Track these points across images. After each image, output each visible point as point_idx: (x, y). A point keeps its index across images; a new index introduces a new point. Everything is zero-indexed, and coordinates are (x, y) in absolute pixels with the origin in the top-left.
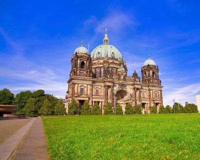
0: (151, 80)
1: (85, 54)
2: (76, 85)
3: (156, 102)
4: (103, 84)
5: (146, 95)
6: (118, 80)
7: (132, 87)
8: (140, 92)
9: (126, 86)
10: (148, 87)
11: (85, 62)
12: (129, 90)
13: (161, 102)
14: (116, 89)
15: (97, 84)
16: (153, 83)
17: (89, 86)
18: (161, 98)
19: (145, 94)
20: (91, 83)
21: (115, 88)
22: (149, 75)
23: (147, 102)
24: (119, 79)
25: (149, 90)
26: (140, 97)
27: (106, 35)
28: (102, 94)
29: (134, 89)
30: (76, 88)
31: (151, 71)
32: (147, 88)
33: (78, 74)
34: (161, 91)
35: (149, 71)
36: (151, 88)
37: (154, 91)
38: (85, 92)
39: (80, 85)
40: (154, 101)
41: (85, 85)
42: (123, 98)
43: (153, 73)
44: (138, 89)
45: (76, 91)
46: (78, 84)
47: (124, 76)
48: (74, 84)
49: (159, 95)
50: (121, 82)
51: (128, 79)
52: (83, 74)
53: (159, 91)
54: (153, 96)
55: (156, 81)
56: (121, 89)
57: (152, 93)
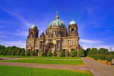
0: (70, 34)
2: (28, 43)
3: (71, 48)
9: (53, 40)
14: (47, 42)
15: (38, 41)
16: (71, 36)
18: (78, 45)
19: (66, 43)
28: (39, 46)
30: (28, 44)
31: (70, 29)
32: (67, 40)
33: (29, 38)
36: (69, 39)
37: (72, 41)
38: (32, 45)
41: (32, 42)
46: (29, 42)
48: (27, 42)
49: (76, 43)
50: (49, 38)
51: (54, 36)
52: (31, 37)
53: (77, 41)
54: (71, 45)
55: (74, 34)
56: (50, 42)
57: (70, 42)
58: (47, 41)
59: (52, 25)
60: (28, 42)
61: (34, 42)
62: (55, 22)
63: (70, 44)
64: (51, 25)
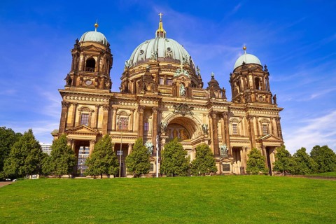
0: (253, 96)
1: (95, 42)
2: (71, 108)
3: (265, 144)
4: (135, 106)
5: (242, 128)
6: (173, 96)
7: (206, 111)
8: (227, 122)
9: (192, 108)
10: (246, 109)
11: (96, 58)
12: (201, 118)
13: (278, 144)
14: (168, 115)
15: (123, 105)
16: (256, 101)
17: (101, 108)
18: (280, 135)
19: (239, 126)
20: (106, 101)
21: (165, 114)
22: (247, 85)
23: (244, 145)
24: (176, 94)
25: (249, 117)
26: (226, 132)
27: (161, 24)
28: (136, 128)
29: (211, 115)
30: (70, 114)
31: (250, 77)
32: (243, 114)
33: (78, 84)
34: (278, 119)
35: (246, 76)
36: (252, 113)
37: (260, 119)
38: (93, 121)
39: (80, 106)
40: (260, 141)
41: (93, 108)
42: (189, 137)
43: (257, 81)
44: (220, 115)
45: (70, 121)
46: (77, 105)
47: (187, 89)
48: (66, 105)
49: (273, 129)
50: (179, 99)
51: (197, 94)
52: (89, 83)
53: (274, 121)
54: (258, 132)
55: (264, 97)
56: (181, 115)
57: (257, 123)
58: (167, 110)
59: (161, 55)
60: (69, 104)
61: (105, 107)
63: (255, 129)
64: (157, 54)
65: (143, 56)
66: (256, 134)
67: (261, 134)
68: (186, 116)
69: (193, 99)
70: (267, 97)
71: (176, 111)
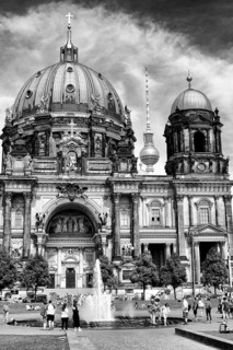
0: (186, 164)
3: (198, 238)
9: (85, 189)
12: (100, 202)
13: (221, 239)
16: (191, 171)
19: (163, 211)
21: (44, 200)
23: (168, 241)
24: (61, 170)
25: (176, 198)
29: (113, 197)
34: (228, 198)
36: (182, 191)
37: (195, 200)
47: (78, 159)
49: (217, 214)
50: (65, 177)
51: (95, 167)
53: (220, 201)
56: (68, 201)
57: (190, 207)
59: (57, 98)
62: (70, 79)
63: (187, 216)
64: (50, 98)
65: (30, 101)
66: (186, 222)
67: (195, 222)
68: (76, 201)
69: (87, 174)
70: (211, 164)
71: (61, 195)
